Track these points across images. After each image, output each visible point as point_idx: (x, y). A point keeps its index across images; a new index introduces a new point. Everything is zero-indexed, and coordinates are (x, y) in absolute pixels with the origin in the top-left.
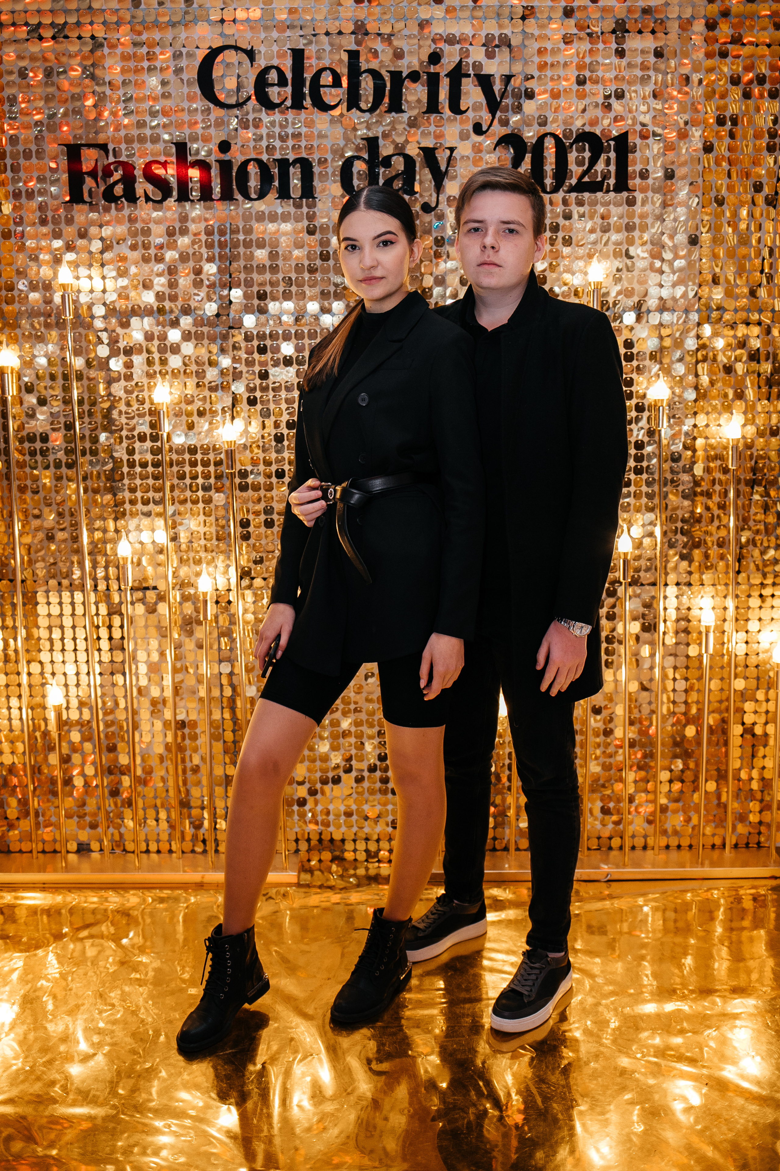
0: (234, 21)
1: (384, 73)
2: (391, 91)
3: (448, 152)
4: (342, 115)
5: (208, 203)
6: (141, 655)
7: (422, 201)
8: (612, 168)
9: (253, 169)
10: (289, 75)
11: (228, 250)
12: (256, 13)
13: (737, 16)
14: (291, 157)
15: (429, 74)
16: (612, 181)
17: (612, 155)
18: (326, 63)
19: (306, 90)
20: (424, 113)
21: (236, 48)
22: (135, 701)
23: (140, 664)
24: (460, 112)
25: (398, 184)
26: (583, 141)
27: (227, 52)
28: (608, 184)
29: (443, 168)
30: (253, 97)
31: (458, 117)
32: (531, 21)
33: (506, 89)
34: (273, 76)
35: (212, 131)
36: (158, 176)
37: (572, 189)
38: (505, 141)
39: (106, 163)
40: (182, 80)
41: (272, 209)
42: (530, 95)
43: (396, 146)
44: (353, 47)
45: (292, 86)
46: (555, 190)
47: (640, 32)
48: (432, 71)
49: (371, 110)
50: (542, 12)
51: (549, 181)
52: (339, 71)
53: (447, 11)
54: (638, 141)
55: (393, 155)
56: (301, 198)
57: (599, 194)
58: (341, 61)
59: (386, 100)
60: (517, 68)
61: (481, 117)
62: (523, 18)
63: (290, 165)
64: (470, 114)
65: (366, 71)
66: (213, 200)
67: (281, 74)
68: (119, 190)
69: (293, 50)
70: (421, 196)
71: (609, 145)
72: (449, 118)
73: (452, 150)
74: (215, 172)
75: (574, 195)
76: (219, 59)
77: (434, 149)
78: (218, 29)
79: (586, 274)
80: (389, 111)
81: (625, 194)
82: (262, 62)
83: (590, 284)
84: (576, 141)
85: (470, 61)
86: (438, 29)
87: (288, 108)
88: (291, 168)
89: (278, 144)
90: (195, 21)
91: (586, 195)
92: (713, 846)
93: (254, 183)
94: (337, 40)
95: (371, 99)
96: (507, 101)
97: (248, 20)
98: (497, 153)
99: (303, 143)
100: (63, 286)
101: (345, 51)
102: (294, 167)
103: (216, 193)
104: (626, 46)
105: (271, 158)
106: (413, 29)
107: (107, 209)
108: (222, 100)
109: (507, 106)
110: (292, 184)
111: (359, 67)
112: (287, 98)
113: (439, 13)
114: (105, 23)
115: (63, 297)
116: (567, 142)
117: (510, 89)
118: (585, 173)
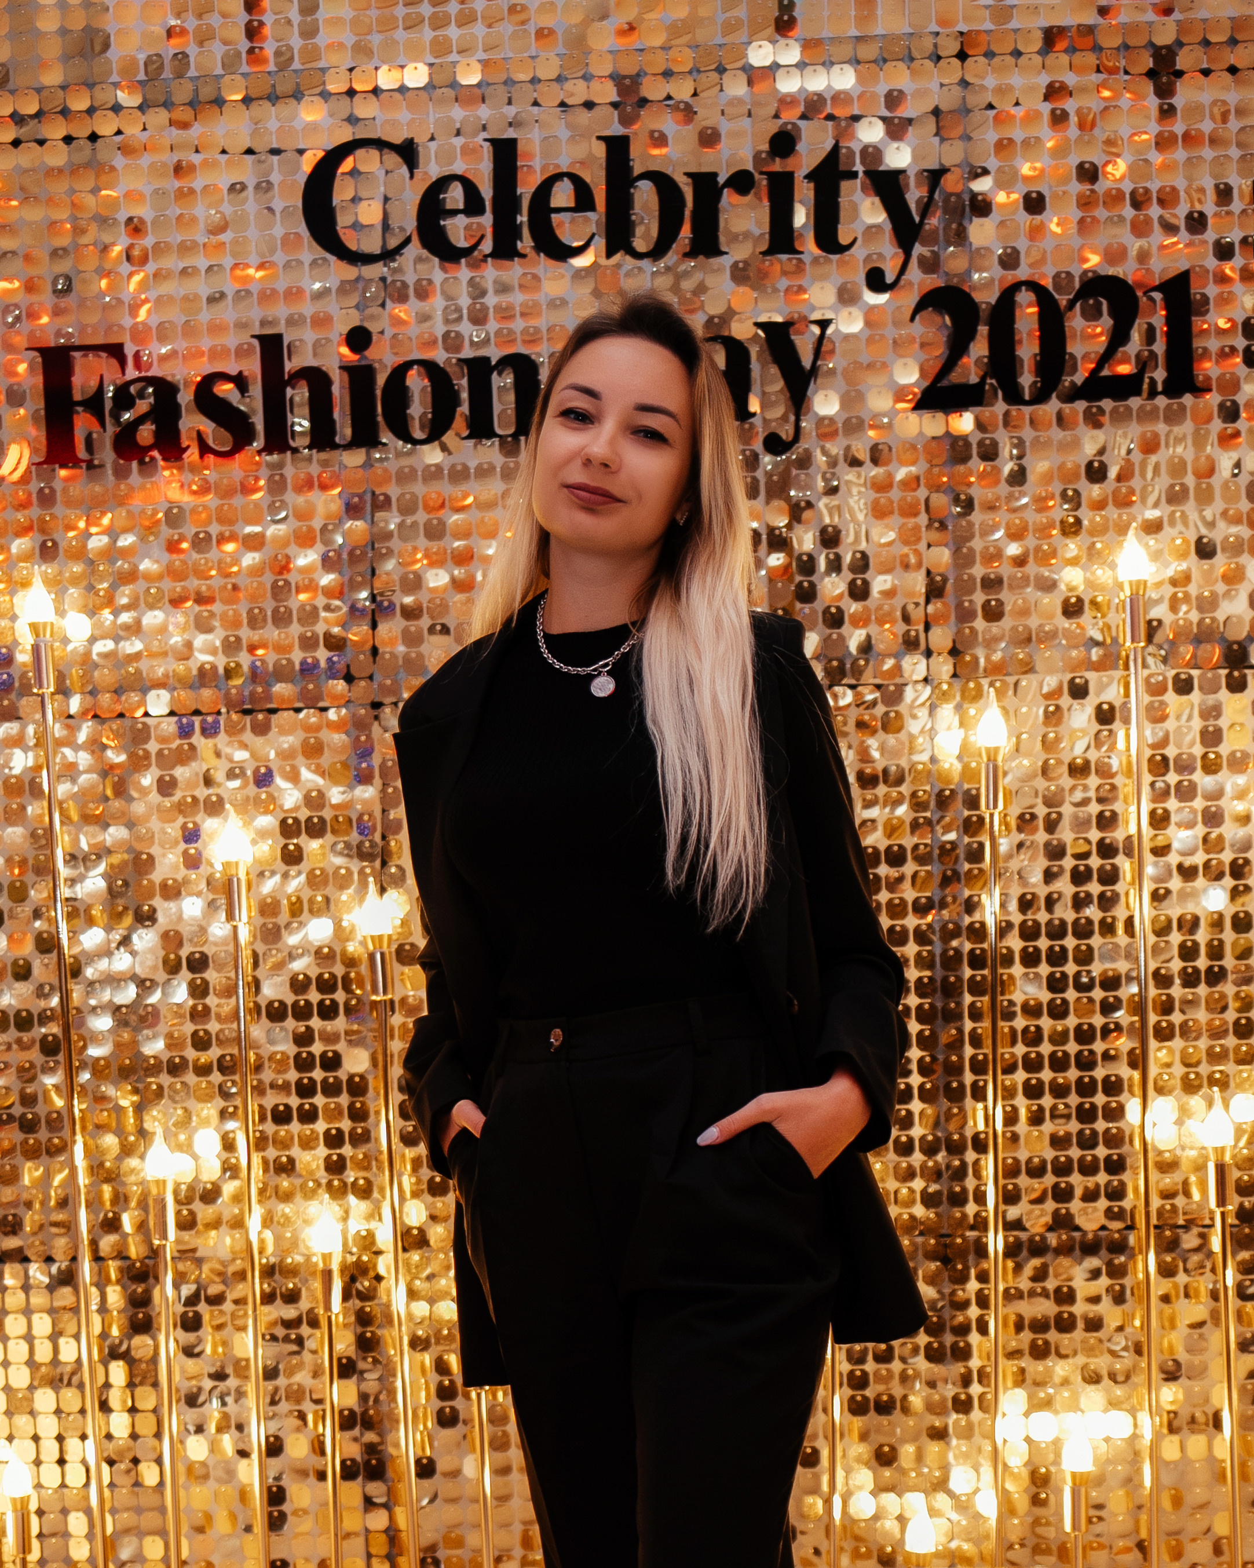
0: (376, 91)
1: (679, 178)
2: (694, 213)
3: (816, 330)
4: (595, 265)
5: (327, 453)
7: (764, 431)
8: (1159, 347)
9: (416, 382)
10: (487, 192)
11: (367, 547)
12: (417, 76)
14: (494, 354)
15: (772, 176)
16: (1160, 375)
17: (1159, 319)
18: (564, 164)
19: (523, 218)
20: (764, 253)
21: (380, 144)
22: (182, 1493)
24: (842, 249)
26: (1095, 294)
27: (360, 153)
28: (1152, 379)
29: (807, 362)
30: (415, 239)
31: (835, 257)
32: (977, 63)
33: (931, 197)
34: (455, 196)
35: (332, 306)
36: (223, 403)
37: (1073, 395)
38: (930, 301)
39: (120, 382)
40: (270, 209)
41: (457, 459)
42: (981, 207)
43: (710, 320)
44: (616, 129)
45: (495, 212)
46: (1041, 396)
47: (1206, 73)
48: (778, 169)
49: (657, 252)
51: (1027, 380)
52: (588, 180)
53: (807, 45)
54: (1212, 290)
56: (514, 435)
57: (1135, 402)
58: (591, 155)
59: (686, 232)
60: (952, 154)
61: (880, 255)
62: (962, 56)
63: (491, 369)
64: (859, 252)
65: (642, 176)
66: (335, 446)
67: (470, 189)
68: (146, 433)
69: (493, 142)
71: (1152, 300)
72: (816, 260)
73: (824, 324)
74: (339, 389)
75: (1081, 405)
76: (347, 165)
77: (787, 325)
78: (344, 106)
79: (1113, 566)
80: (692, 253)
81: (1188, 399)
82: (432, 169)
83: (1120, 586)
84: (1081, 295)
85: (857, 148)
86: (788, 85)
87: (486, 256)
88: (495, 375)
89: (466, 328)
90: (297, 95)
91: (1107, 404)
93: (418, 409)
94: (584, 117)
95: (654, 232)
96: (934, 221)
97: (402, 89)
98: (918, 329)
99: (518, 325)
100: (34, 627)
101: (599, 138)
102: (500, 374)
103: (345, 431)
104: (1178, 101)
105: (454, 357)
106: (737, 88)
107: (121, 474)
108: (353, 246)
109: (935, 231)
110: (497, 408)
111: (630, 169)
112: (482, 237)
113: (791, 54)
114: (117, 108)
115: (36, 649)
116: (1063, 300)
117: (939, 197)
118: (1103, 359)
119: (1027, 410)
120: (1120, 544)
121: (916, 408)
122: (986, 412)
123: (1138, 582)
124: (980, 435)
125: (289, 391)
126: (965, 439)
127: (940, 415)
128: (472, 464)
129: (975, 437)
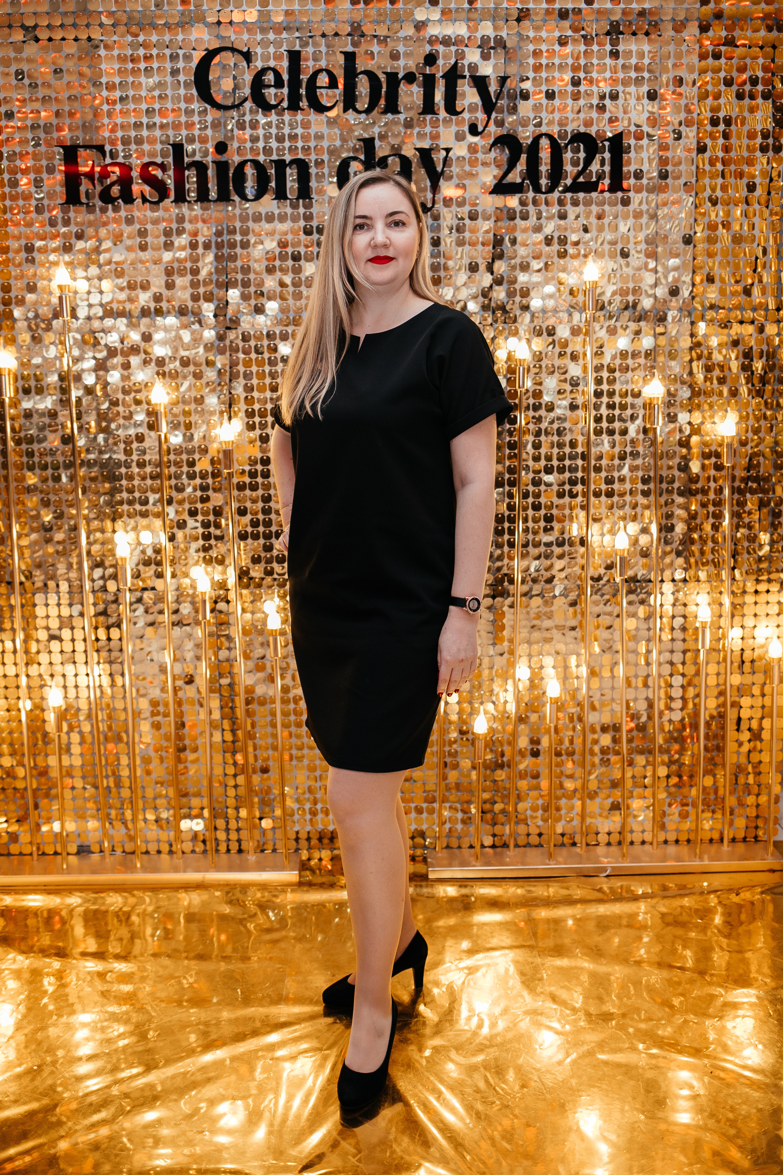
0: (231, 23)
1: (380, 74)
2: (387, 92)
3: (444, 153)
4: (338, 116)
5: (205, 204)
8: (607, 168)
9: (249, 171)
10: (285, 77)
11: (224, 251)
12: (252, 16)
13: (729, 18)
14: (288, 158)
15: (425, 75)
16: (607, 181)
17: (607, 155)
18: (323, 64)
20: (420, 114)
21: (233, 50)
22: (134, 701)
24: (457, 113)
26: (578, 142)
27: (223, 54)
28: (603, 184)
29: (439, 169)
30: (250, 99)
31: (454, 118)
32: (526, 23)
33: (501, 90)
34: (270, 77)
35: (209, 132)
36: (155, 177)
37: (567, 190)
38: (500, 141)
39: (102, 165)
40: (179, 82)
41: (269, 209)
42: (525, 96)
43: (393, 147)
44: (350, 49)
45: (289, 87)
46: (551, 190)
47: (634, 34)
48: (428, 72)
49: (368, 111)
50: (537, 14)
52: (335, 73)
53: (443, 13)
54: (632, 142)
55: (389, 156)
56: (298, 199)
57: (594, 195)
58: (337, 62)
59: (382, 103)
60: (513, 70)
61: (477, 118)
62: (519, 20)
63: (286, 166)
64: (466, 115)
65: (362, 73)
66: (209, 201)
67: (278, 75)
69: (289, 52)
71: (604, 146)
72: (444, 119)
73: (448, 150)
74: (211, 172)
75: (569, 195)
76: (216, 60)
77: (430, 150)
78: (215, 30)
79: (581, 273)
80: (385, 112)
81: (620, 194)
82: (259, 64)
83: (585, 283)
84: (571, 142)
85: (466, 62)
86: (434, 31)
87: (285, 109)
88: (288, 169)
89: (274, 144)
90: (192, 23)
91: (581, 195)
92: (711, 841)
93: (250, 184)
94: (333, 41)
95: (367, 100)
96: (503, 102)
97: (244, 22)
98: (493, 154)
99: (300, 144)
100: (60, 287)
101: (342, 52)
102: (290, 168)
103: (213, 194)
104: (621, 48)
105: (268, 159)
106: (409, 31)
107: (104, 211)
108: (219, 101)
109: (502, 107)
110: (289, 185)
111: (355, 69)
112: (282, 101)
113: (435, 14)
114: (101, 25)
115: (61, 298)
116: (562, 143)
117: (505, 90)
118: (580, 174)
119: (543, 196)
120: (585, 263)
121: (491, 193)
122: (524, 196)
123: (593, 282)
124: (521, 208)
125: (187, 173)
126: (514, 209)
127: (502, 197)
128: (277, 212)
129: (519, 208)
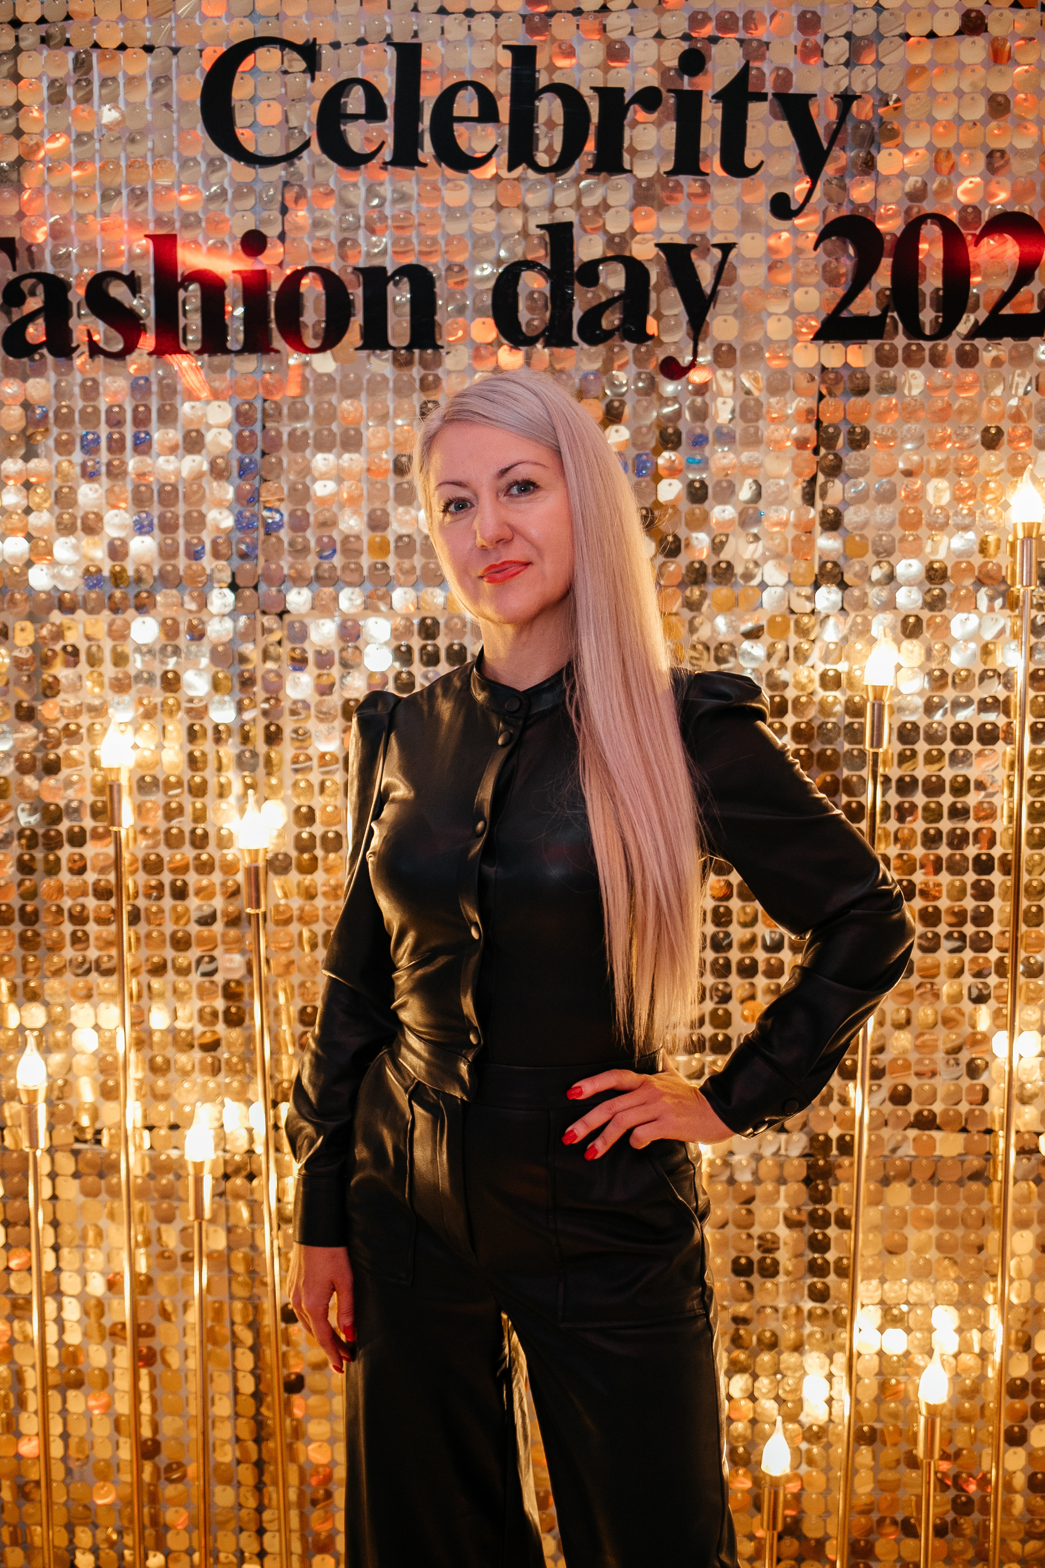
1: (586, 92)
2: (599, 128)
3: (717, 253)
4: (497, 178)
5: (219, 359)
6: (69, 1282)
7: (661, 355)
9: (311, 289)
10: (389, 98)
11: (257, 455)
14: (391, 264)
15: (680, 95)
18: (466, 71)
19: (424, 128)
20: (669, 173)
21: (282, 43)
23: (66, 1300)
24: (748, 173)
25: (611, 320)
26: (1003, 229)
27: (261, 52)
29: (707, 286)
30: (315, 143)
31: (741, 181)
33: (840, 124)
34: (355, 101)
35: (228, 210)
36: (117, 305)
37: (977, 332)
38: (835, 230)
39: (11, 275)
40: (167, 106)
41: (349, 369)
42: (890, 135)
43: (610, 239)
44: (521, 39)
45: (396, 119)
46: (944, 330)
48: (686, 87)
49: (560, 167)
52: (492, 89)
55: (604, 260)
56: (409, 348)
57: (1035, 342)
58: (496, 66)
59: (590, 148)
60: (864, 80)
61: (788, 183)
63: (388, 280)
64: (765, 176)
65: (547, 89)
66: (228, 352)
67: (372, 93)
68: (36, 332)
69: (397, 45)
70: (660, 343)
72: (721, 183)
73: (726, 248)
74: (232, 294)
75: (980, 342)
76: (247, 64)
77: (689, 247)
79: (1006, 506)
80: (596, 169)
82: (333, 72)
83: (1014, 527)
84: (988, 229)
85: (766, 68)
86: (700, 2)
87: (386, 163)
88: (390, 287)
89: (363, 237)
91: (1008, 342)
93: (312, 317)
94: (491, 25)
95: (558, 147)
96: (844, 149)
98: (821, 256)
99: (415, 236)
101: (505, 47)
102: (396, 284)
103: (236, 337)
105: (350, 266)
107: (9, 371)
108: (251, 148)
110: (392, 319)
111: (534, 81)
112: (383, 143)
116: (969, 235)
117: (849, 126)
118: (1007, 297)
119: (927, 345)
120: (1014, 485)
121: (816, 337)
122: (885, 344)
123: (1032, 524)
124: (878, 369)
125: (182, 294)
126: (862, 370)
127: (839, 346)
128: (365, 376)
129: (874, 371)
